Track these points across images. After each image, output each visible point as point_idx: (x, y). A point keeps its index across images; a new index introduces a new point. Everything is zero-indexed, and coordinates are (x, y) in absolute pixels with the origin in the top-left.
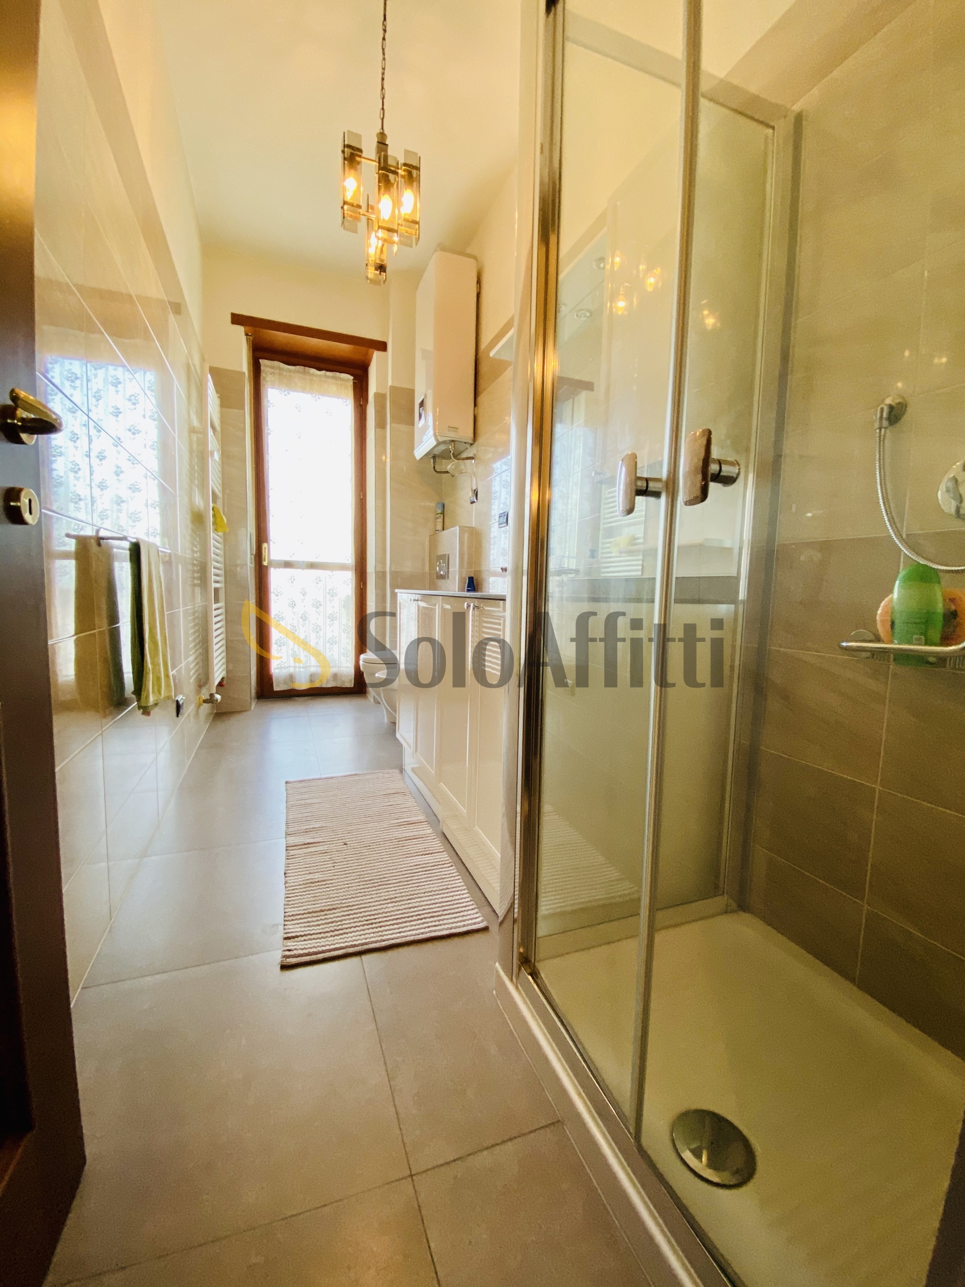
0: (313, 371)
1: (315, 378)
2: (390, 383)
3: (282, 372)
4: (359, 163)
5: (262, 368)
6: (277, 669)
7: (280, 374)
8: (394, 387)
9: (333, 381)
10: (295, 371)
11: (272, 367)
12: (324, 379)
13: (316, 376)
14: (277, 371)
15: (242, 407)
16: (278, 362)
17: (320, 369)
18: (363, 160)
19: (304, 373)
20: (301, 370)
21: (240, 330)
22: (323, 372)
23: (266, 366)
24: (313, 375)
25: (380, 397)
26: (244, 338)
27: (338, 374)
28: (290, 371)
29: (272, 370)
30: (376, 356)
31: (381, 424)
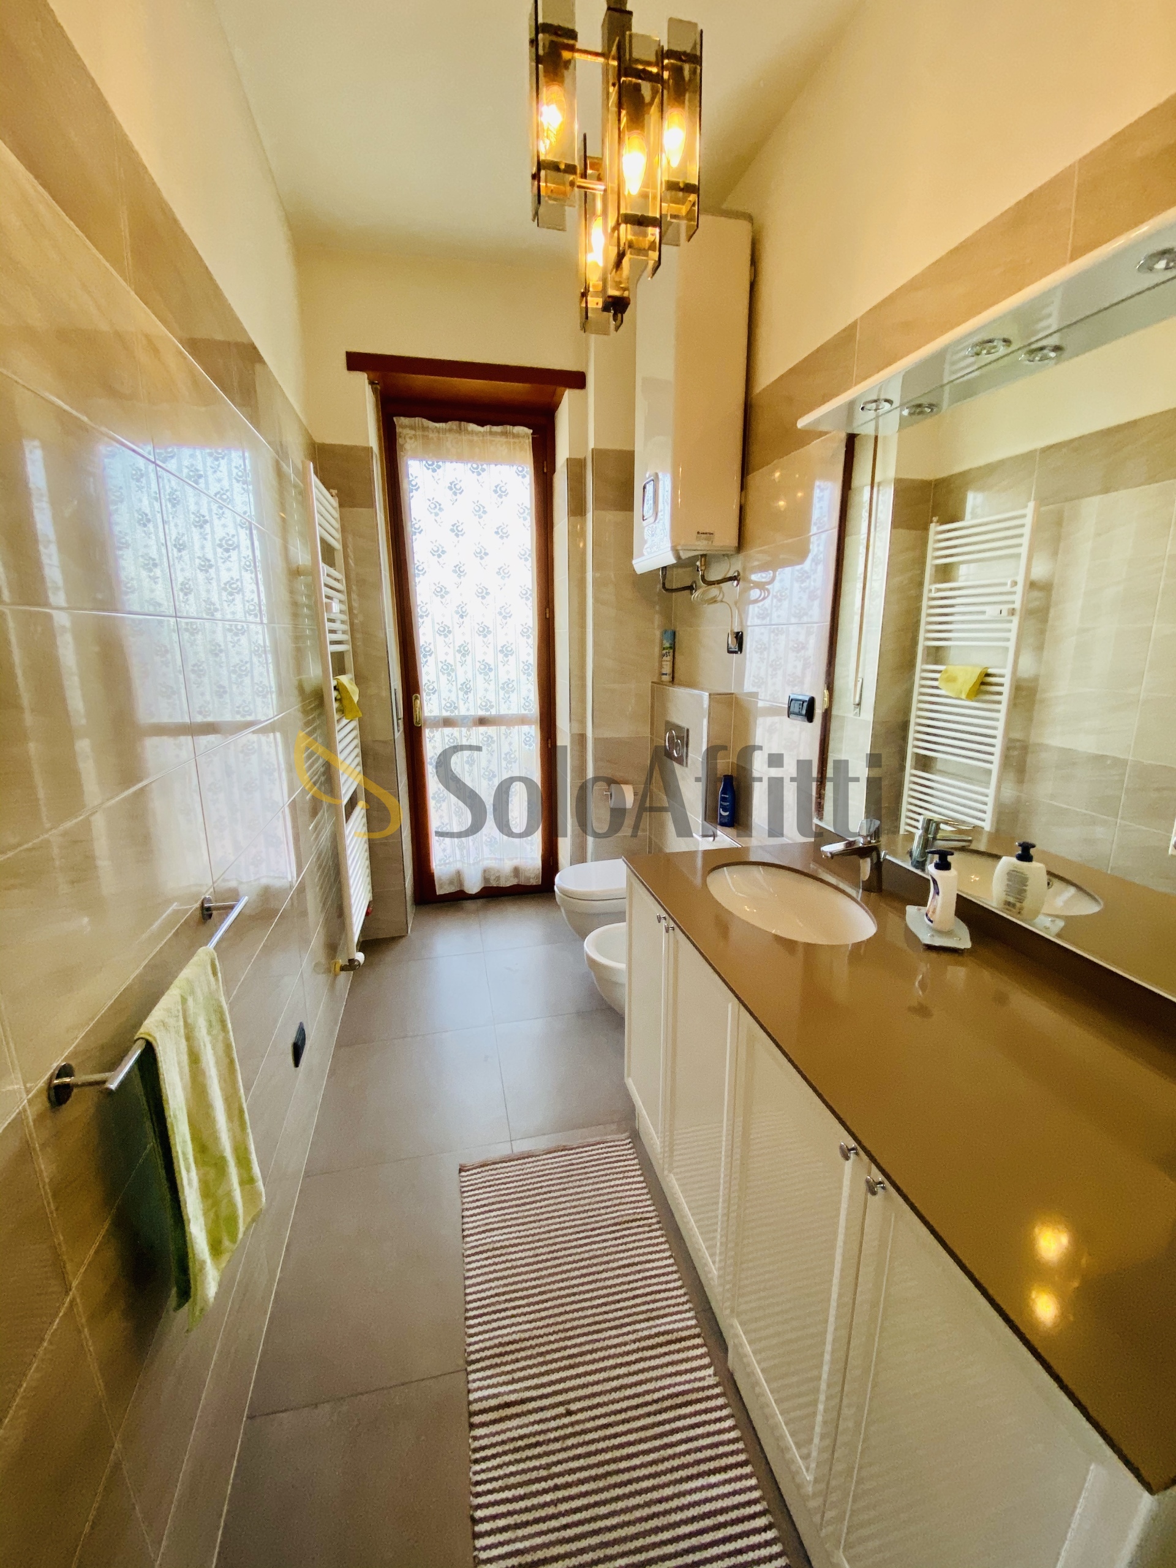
0: (472, 427)
1: (475, 438)
2: (591, 445)
3: (426, 433)
4: (567, 64)
5: (398, 430)
6: (440, 865)
7: (423, 436)
8: (596, 450)
9: (503, 439)
10: (445, 431)
11: (412, 428)
12: (489, 437)
13: (477, 433)
14: (419, 433)
15: (372, 505)
16: (420, 419)
17: (482, 424)
18: (577, 55)
19: (460, 430)
20: (455, 427)
21: (361, 380)
22: (487, 428)
23: (404, 427)
24: (472, 433)
25: (576, 467)
26: (368, 391)
27: (509, 428)
28: (438, 431)
29: (413, 432)
30: (568, 398)
31: (577, 509)
